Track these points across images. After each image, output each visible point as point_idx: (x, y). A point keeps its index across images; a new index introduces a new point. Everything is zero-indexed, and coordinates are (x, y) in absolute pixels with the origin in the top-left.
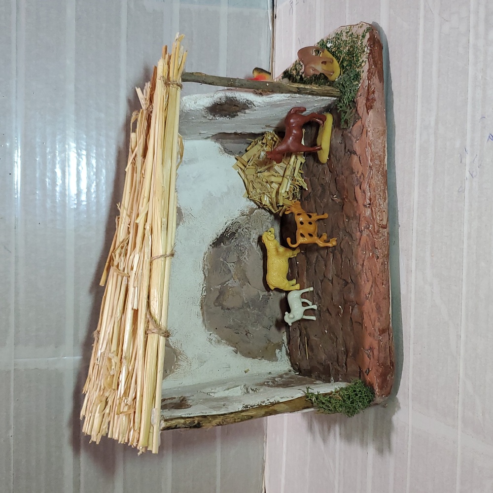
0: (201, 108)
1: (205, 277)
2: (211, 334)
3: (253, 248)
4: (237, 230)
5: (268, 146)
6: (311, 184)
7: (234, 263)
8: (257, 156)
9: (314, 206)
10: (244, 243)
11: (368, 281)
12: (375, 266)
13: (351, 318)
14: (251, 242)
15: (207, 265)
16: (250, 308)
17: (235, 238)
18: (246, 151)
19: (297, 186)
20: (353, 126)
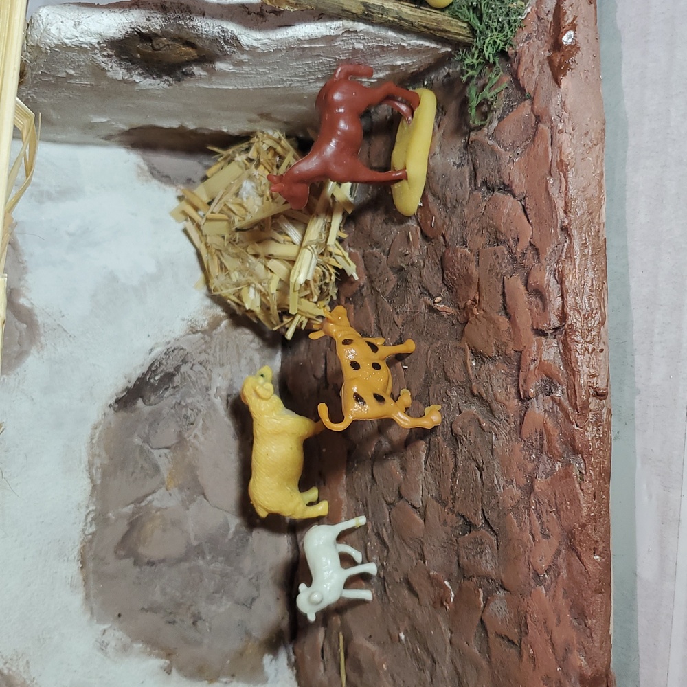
0: (94, 41)
1: (94, 487)
2: (105, 631)
3: (215, 410)
4: (177, 369)
5: (261, 167)
6: (367, 265)
7: (168, 448)
8: (234, 189)
9: (373, 320)
10: (195, 399)
11: (546, 536)
12: (574, 499)
13: (482, 621)
14: (212, 397)
15: (99, 456)
16: (204, 558)
17: (174, 388)
18: (205, 178)
19: (332, 271)
20: (500, 120)
